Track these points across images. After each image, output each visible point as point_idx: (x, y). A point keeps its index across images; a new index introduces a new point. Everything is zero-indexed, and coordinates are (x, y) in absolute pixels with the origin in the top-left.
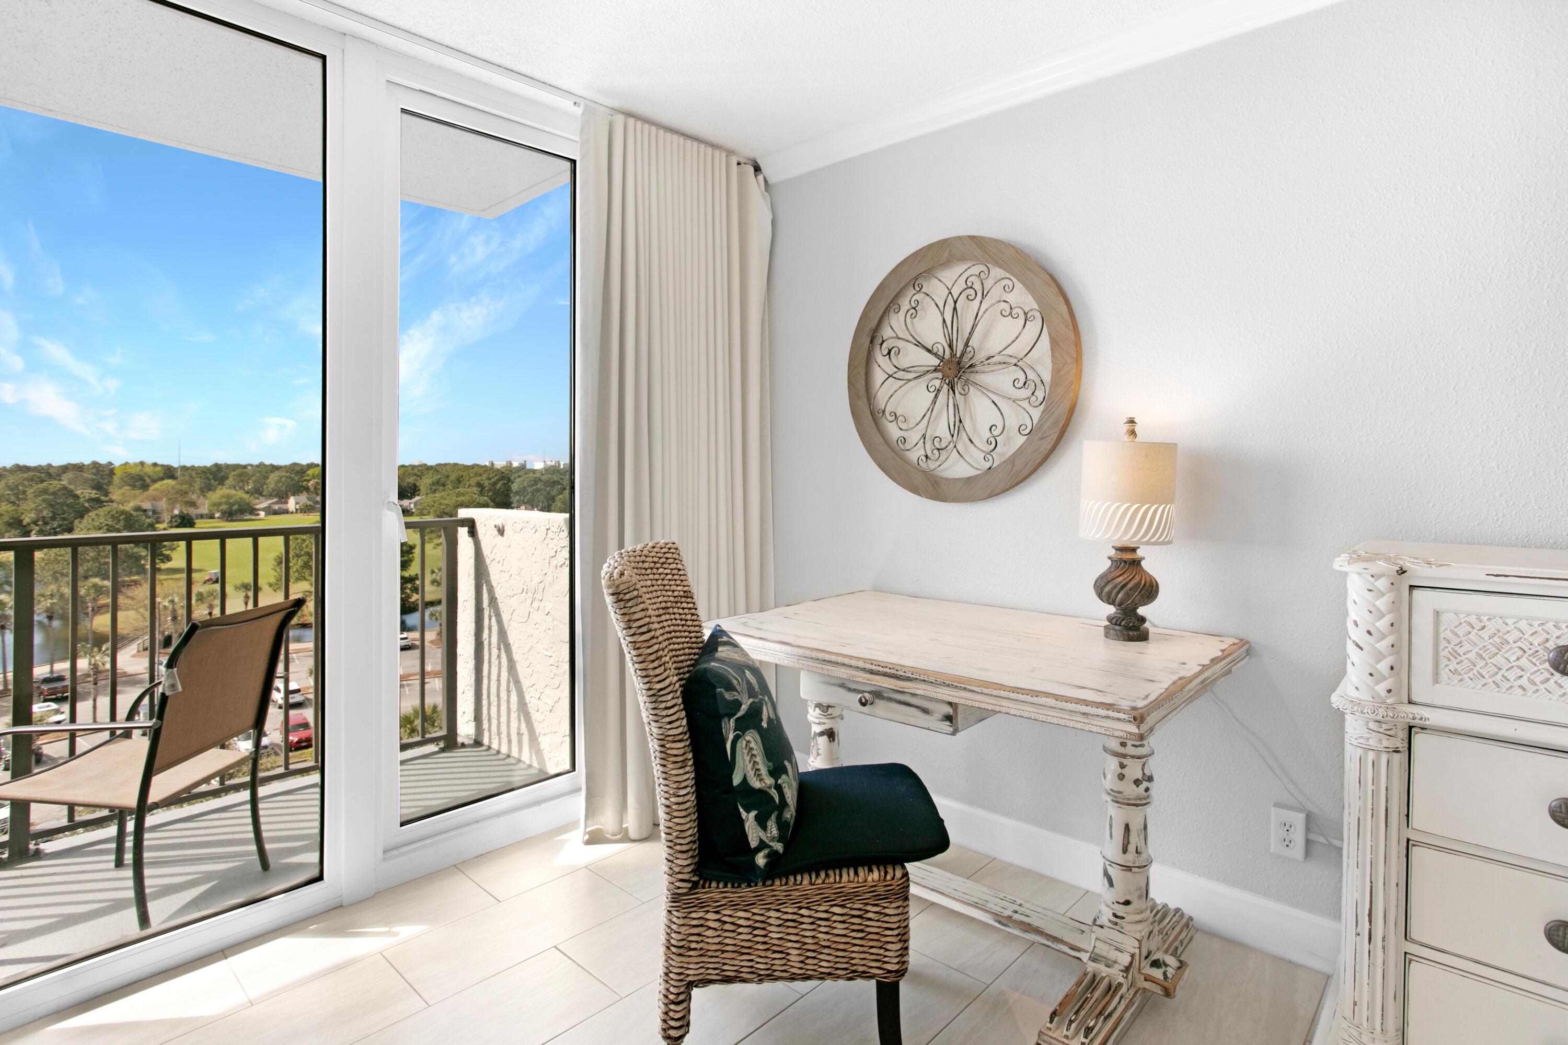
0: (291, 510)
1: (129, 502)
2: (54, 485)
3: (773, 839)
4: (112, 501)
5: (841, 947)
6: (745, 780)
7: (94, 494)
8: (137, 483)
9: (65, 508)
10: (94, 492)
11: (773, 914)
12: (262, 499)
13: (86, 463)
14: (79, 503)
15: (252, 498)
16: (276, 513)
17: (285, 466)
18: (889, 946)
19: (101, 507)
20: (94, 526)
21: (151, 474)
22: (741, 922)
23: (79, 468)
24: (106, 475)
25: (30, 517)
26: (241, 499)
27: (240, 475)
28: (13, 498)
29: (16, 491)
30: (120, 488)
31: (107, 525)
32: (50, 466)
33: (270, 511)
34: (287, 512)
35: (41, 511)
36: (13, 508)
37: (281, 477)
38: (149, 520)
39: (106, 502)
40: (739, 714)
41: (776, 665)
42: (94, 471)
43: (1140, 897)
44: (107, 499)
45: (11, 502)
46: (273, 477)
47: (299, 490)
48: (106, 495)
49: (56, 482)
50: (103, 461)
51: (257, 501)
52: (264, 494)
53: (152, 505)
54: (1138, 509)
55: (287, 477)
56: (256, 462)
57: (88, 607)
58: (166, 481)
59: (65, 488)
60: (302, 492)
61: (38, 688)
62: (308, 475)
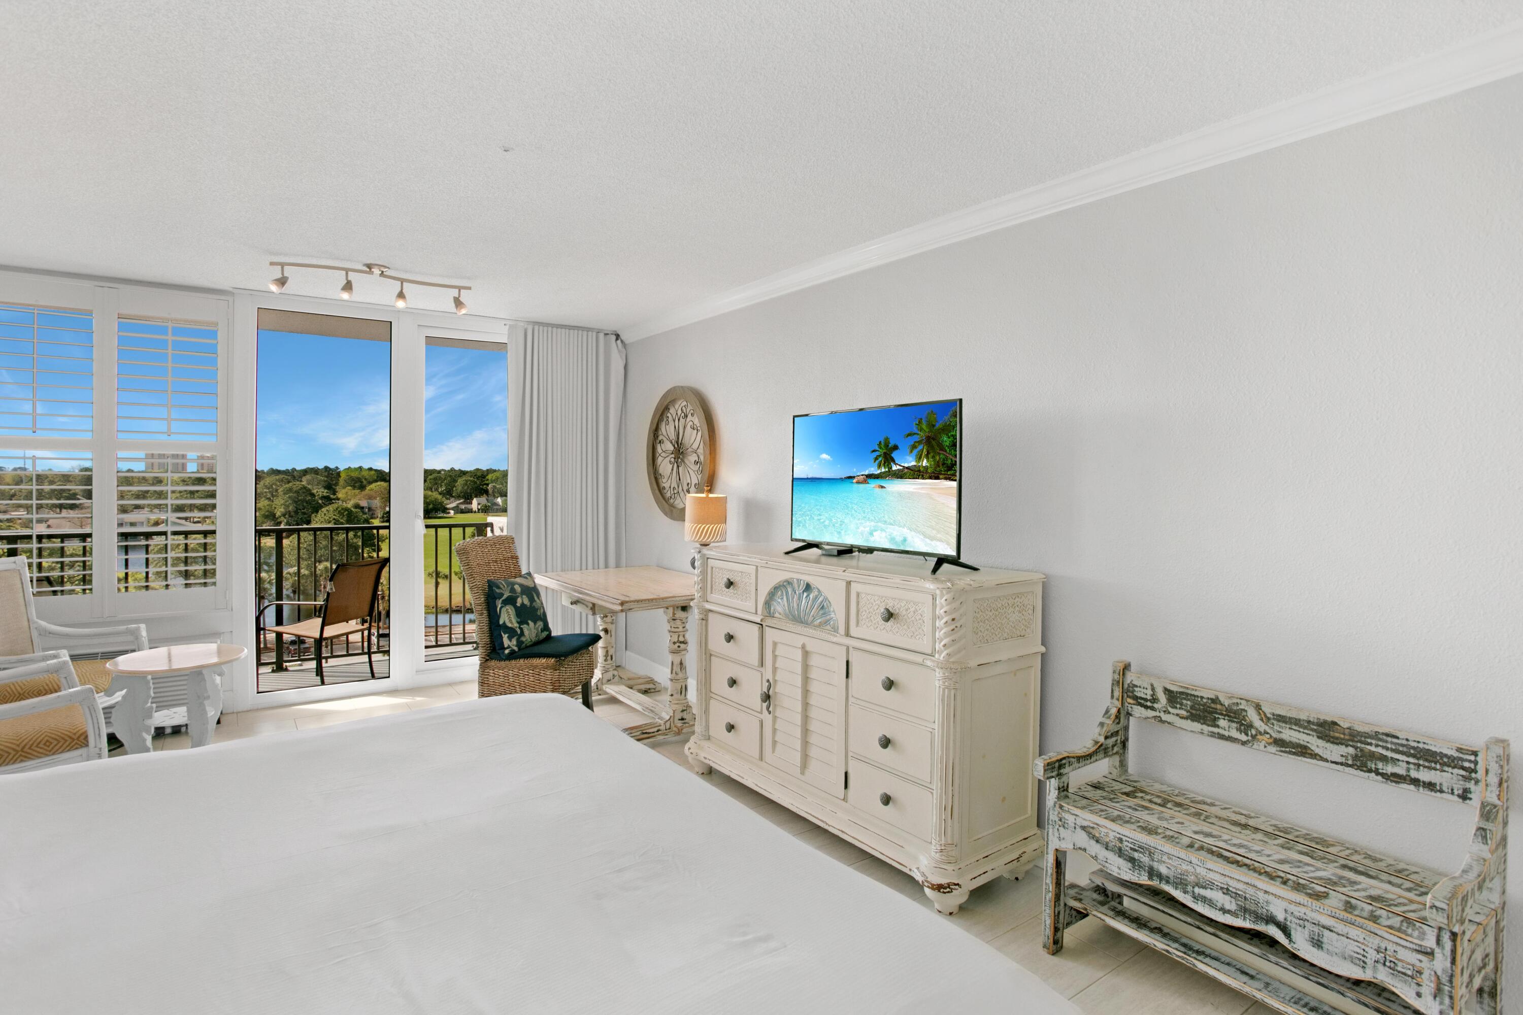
0: (474, 510)
1: (350, 500)
2: (296, 485)
3: (513, 645)
4: (338, 499)
5: (532, 686)
6: (504, 623)
7: (325, 492)
8: (357, 485)
9: (305, 504)
10: (326, 491)
11: (510, 672)
12: (452, 499)
13: (320, 468)
14: (314, 501)
15: (444, 498)
16: (462, 512)
17: (470, 472)
18: (548, 687)
19: (331, 504)
20: (325, 520)
21: (367, 477)
22: (501, 674)
23: (315, 471)
24: (334, 477)
25: (281, 512)
26: (436, 499)
27: (435, 479)
28: (269, 495)
29: (271, 490)
30: (344, 488)
31: (334, 519)
32: (294, 470)
33: (458, 511)
34: (470, 511)
35: (288, 506)
36: (268, 503)
37: (467, 481)
38: (365, 516)
39: (334, 499)
40: (503, 598)
41: (546, 587)
42: (326, 474)
43: (677, 693)
44: (335, 497)
45: (267, 498)
46: (460, 481)
47: (481, 493)
48: (334, 494)
49: (298, 483)
50: (332, 466)
51: (448, 501)
52: (453, 495)
53: (368, 503)
54: (697, 526)
55: (471, 481)
56: (448, 468)
57: (321, 585)
58: (379, 483)
59: (305, 488)
60: (483, 495)
61: (288, 648)
62: (488, 480)
